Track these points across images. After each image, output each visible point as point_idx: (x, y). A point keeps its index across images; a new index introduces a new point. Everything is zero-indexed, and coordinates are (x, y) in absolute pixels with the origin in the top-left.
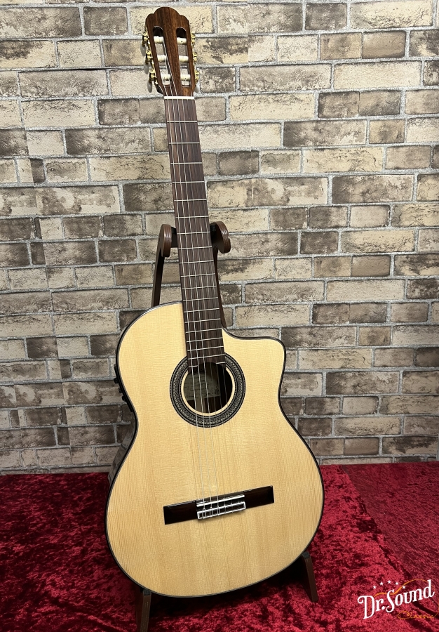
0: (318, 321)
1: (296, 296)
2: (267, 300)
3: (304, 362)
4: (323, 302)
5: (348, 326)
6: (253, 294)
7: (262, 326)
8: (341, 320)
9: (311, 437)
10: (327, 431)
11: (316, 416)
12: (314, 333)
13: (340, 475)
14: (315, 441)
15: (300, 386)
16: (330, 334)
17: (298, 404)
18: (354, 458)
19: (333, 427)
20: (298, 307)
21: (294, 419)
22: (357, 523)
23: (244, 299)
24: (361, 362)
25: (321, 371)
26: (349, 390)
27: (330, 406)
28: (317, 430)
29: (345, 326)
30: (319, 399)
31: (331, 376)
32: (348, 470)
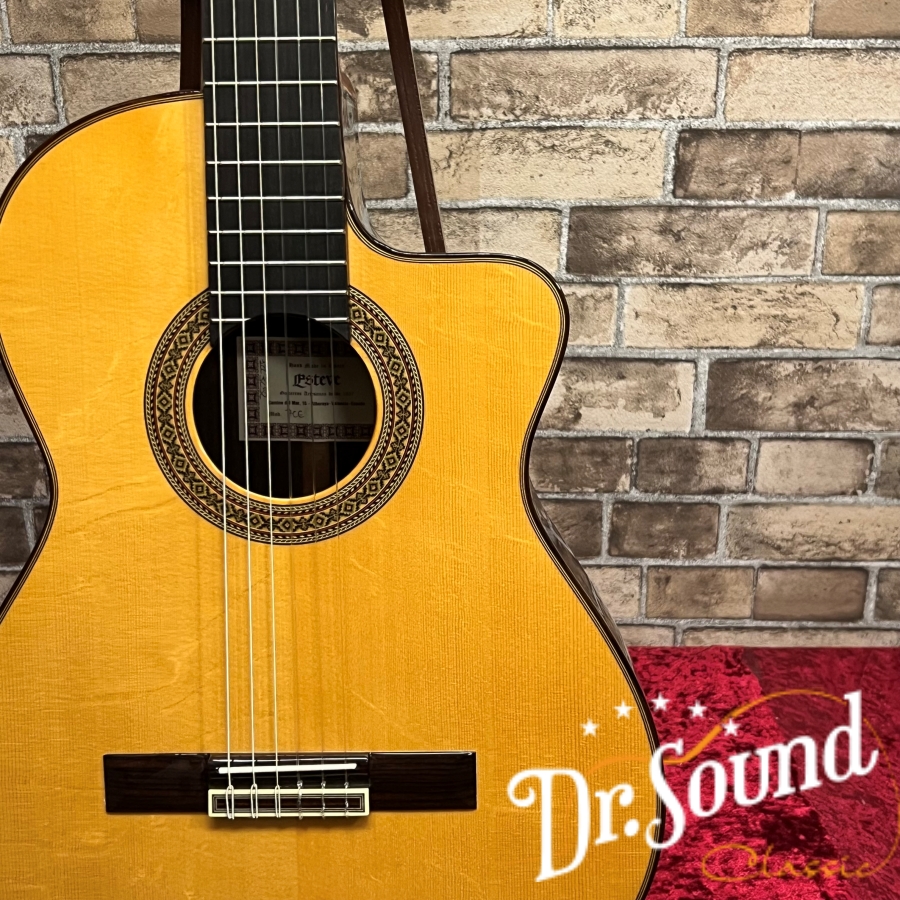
0: (693, 187)
1: (620, 101)
2: (526, 111)
3: (638, 324)
4: (710, 124)
5: (790, 209)
6: (477, 88)
7: (506, 203)
8: (769, 188)
9: (652, 562)
10: (703, 545)
11: (671, 498)
12: (676, 229)
13: (733, 678)
14: (662, 574)
15: (622, 402)
16: (730, 232)
17: (615, 459)
18: (784, 630)
19: (723, 532)
20: (625, 139)
21: (601, 502)
22: (764, 823)
23: (445, 103)
24: (825, 329)
25: (692, 354)
26: (781, 417)
27: (713, 468)
28: (673, 539)
29: (781, 208)
30: (678, 444)
31: (725, 370)
32: (759, 664)
